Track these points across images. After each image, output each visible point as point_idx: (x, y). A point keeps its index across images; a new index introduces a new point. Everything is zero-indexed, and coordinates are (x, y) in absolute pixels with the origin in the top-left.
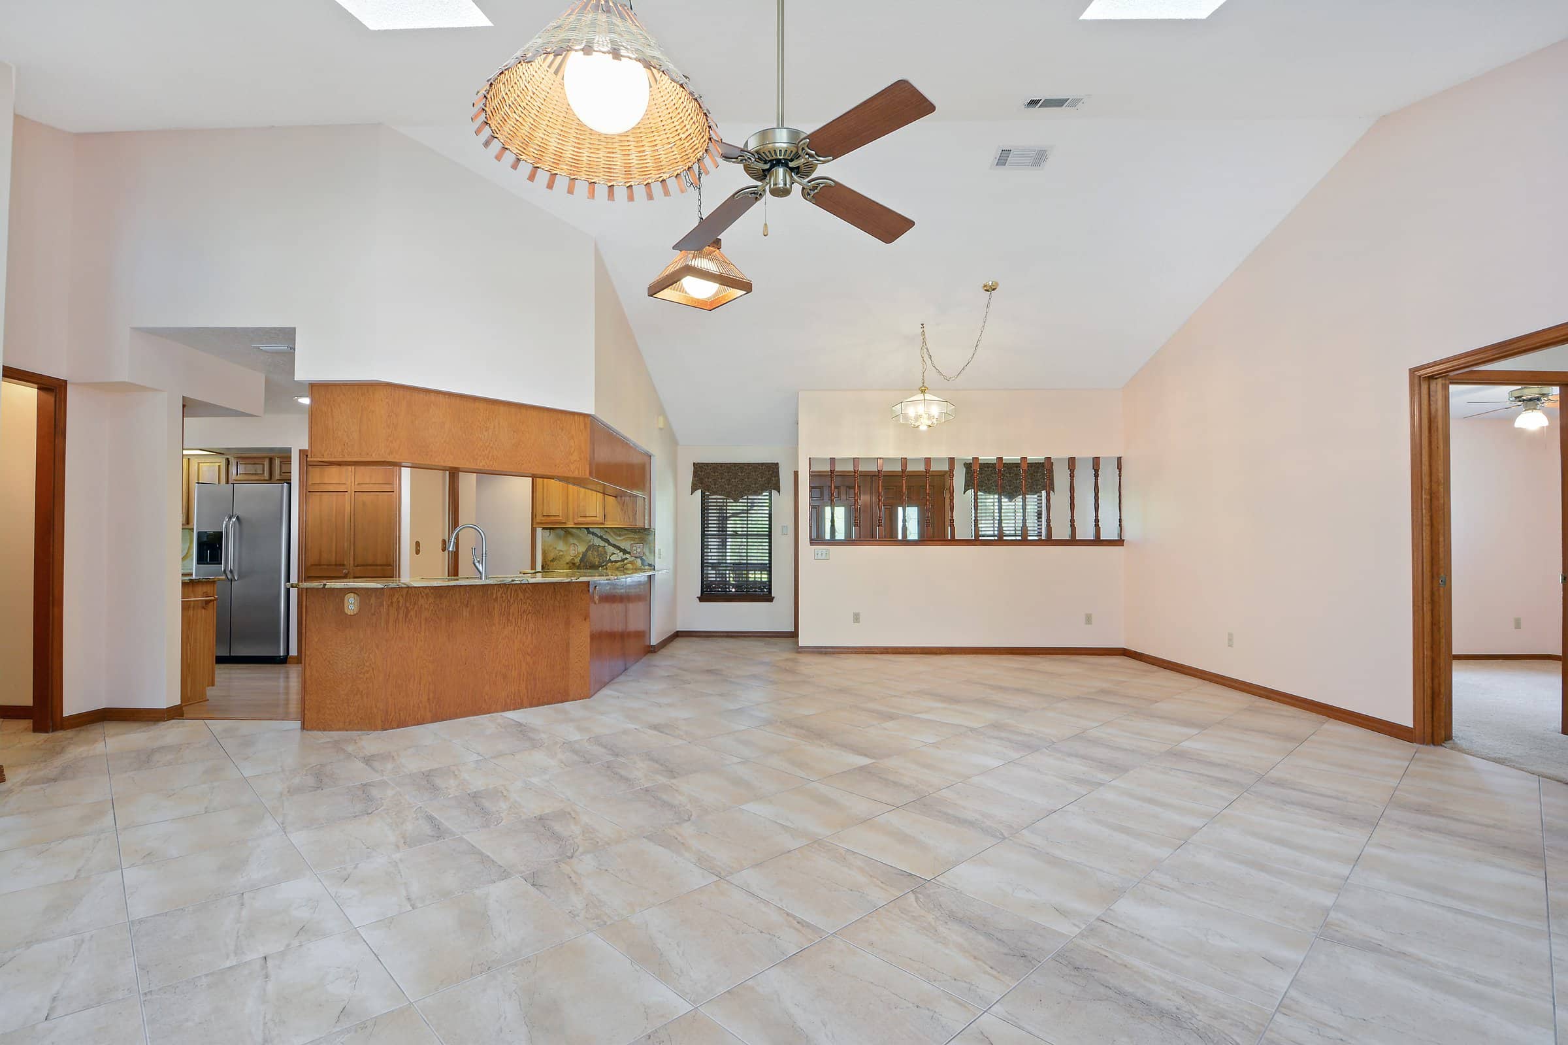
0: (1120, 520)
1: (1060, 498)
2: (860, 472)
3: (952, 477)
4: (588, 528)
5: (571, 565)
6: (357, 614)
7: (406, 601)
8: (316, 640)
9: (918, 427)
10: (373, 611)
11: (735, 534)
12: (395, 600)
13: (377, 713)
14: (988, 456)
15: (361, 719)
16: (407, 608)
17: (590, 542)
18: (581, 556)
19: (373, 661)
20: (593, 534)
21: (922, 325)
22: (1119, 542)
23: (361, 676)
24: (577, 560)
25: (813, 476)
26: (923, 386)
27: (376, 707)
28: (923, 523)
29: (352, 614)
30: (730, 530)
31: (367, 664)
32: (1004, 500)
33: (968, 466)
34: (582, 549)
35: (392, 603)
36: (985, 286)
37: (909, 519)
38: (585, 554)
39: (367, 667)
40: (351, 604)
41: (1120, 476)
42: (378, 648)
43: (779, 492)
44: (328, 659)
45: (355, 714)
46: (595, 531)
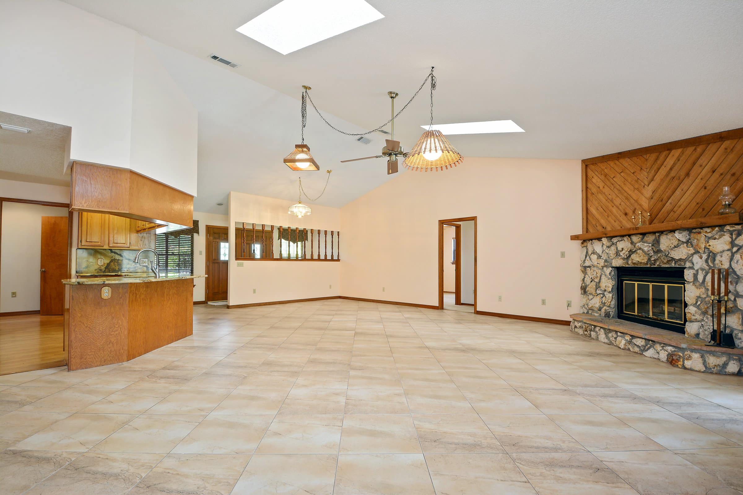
0: (338, 253)
1: (308, 244)
2: (256, 229)
3: (272, 233)
4: (112, 249)
5: (98, 270)
6: (109, 299)
7: (136, 290)
8: (79, 315)
9: (298, 216)
10: (121, 296)
11: (173, 254)
12: (132, 289)
13: (124, 352)
14: (285, 226)
15: (112, 357)
16: (136, 294)
17: (112, 257)
18: (106, 265)
19: (121, 324)
20: (115, 253)
21: (300, 178)
22: (338, 260)
23: (113, 333)
24: (103, 268)
25: (237, 230)
26: (300, 201)
27: (123, 349)
28: (263, 251)
29: (107, 298)
30: (170, 252)
31: (117, 326)
32: (291, 243)
33: (279, 229)
34: (107, 261)
35: (131, 291)
36: (328, 171)
37: (257, 248)
38: (108, 265)
39: (117, 328)
40: (106, 293)
41: (339, 238)
42: (124, 316)
43: (199, 234)
44: (89, 326)
45: (108, 355)
46: (116, 251)
